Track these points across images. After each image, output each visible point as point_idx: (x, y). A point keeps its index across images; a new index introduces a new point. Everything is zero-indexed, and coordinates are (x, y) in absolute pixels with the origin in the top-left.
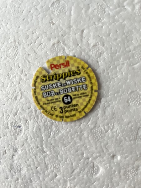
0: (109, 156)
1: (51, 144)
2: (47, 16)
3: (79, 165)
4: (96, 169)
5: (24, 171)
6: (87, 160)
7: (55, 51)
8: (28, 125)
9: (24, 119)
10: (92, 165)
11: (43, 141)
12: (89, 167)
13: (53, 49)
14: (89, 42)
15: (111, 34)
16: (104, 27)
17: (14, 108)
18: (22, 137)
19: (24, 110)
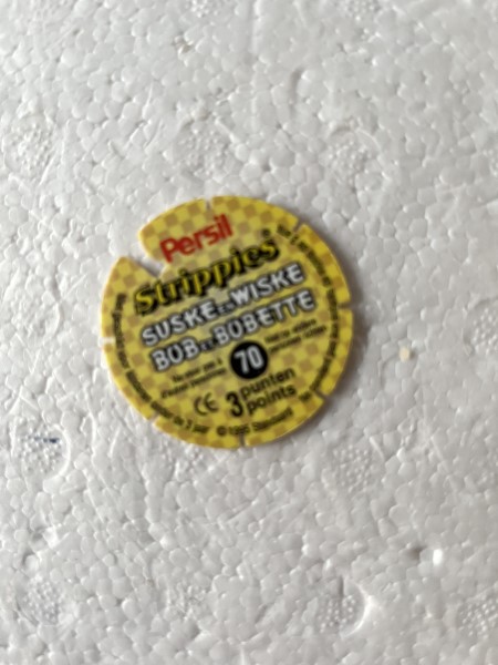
0: (401, 552)
1: (177, 507)
2: (162, 21)
3: (285, 586)
4: (349, 603)
5: (69, 617)
6: (315, 568)
7: (194, 147)
8: (85, 434)
9: (71, 408)
10: (332, 586)
11: (145, 493)
12: (322, 594)
13: (187, 142)
14: (320, 116)
15: (403, 86)
16: (374, 62)
17: (31, 365)
18: (64, 479)
19: (71, 374)
